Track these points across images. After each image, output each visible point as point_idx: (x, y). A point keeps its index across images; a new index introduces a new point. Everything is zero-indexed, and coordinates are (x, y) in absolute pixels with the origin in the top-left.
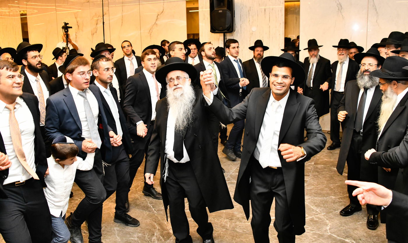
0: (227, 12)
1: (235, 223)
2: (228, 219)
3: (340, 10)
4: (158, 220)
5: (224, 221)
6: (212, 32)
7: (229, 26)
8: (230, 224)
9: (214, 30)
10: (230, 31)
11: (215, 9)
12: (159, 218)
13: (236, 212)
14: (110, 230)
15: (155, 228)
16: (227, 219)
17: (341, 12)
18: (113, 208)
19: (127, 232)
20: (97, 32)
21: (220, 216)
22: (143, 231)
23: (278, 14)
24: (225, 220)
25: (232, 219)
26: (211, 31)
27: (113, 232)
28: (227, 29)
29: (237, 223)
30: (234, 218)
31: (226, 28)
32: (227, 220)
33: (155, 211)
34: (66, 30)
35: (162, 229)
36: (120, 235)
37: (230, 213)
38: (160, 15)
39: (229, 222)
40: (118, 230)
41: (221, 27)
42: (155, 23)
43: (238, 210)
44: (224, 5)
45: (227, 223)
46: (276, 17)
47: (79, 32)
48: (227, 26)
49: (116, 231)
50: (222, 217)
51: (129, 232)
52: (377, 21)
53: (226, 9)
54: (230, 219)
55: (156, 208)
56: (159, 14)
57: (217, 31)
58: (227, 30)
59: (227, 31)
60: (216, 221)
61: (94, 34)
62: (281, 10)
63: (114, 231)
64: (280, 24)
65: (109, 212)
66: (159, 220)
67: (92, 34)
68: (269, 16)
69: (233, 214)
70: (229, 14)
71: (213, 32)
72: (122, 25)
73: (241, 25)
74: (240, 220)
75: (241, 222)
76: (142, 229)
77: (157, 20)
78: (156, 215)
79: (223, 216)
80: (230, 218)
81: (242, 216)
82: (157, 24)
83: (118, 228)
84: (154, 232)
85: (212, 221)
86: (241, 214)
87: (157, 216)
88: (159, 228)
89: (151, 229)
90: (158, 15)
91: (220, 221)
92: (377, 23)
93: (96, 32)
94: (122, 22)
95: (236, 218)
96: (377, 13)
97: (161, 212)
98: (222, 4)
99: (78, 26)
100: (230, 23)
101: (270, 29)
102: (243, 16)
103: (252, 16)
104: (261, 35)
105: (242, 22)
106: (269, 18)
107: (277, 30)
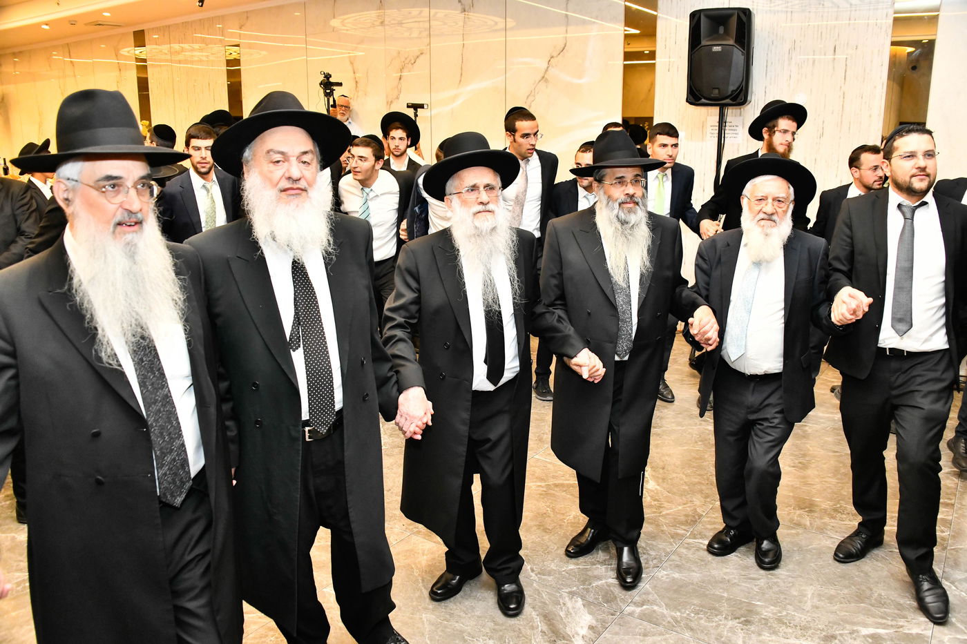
0: (735, 49)
1: (760, 635)
2: (737, 620)
4: (542, 602)
5: (725, 625)
6: (691, 103)
7: (738, 88)
8: (744, 637)
9: (696, 96)
10: (739, 100)
11: (704, 43)
12: (542, 597)
13: (759, 601)
14: (411, 618)
15: (532, 628)
16: (736, 618)
18: (421, 552)
19: (457, 630)
20: (400, 98)
21: (715, 609)
22: (501, 633)
23: (872, 61)
24: (730, 623)
25: (747, 622)
26: (687, 101)
27: (418, 628)
28: (731, 95)
29: (764, 637)
30: (755, 618)
31: (730, 93)
32: (735, 623)
33: (533, 574)
34: (328, 91)
35: (553, 632)
36: (437, 638)
37: (741, 602)
38: (557, 57)
39: (740, 630)
40: (431, 624)
41: (717, 91)
42: (543, 77)
43: (764, 594)
44: (727, 32)
45: (734, 633)
47: (358, 97)
48: (732, 88)
49: (426, 626)
50: (720, 613)
51: (462, 632)
53: (731, 42)
54: (743, 619)
55: (534, 564)
56: (555, 55)
57: (703, 101)
58: (730, 99)
59: (731, 102)
60: (702, 622)
61: (391, 102)
63: (420, 625)
64: (875, 87)
65: (409, 565)
66: (545, 603)
67: (387, 102)
68: (846, 65)
69: (749, 604)
70: (738, 56)
71: (693, 101)
72: (460, 81)
73: (766, 88)
74: (770, 627)
75: (775, 633)
76: (496, 627)
77: (548, 68)
78: (535, 585)
79: (722, 609)
80: (742, 616)
81: (775, 614)
82: (546, 81)
83: (432, 617)
84: (531, 640)
85: (691, 620)
86: (772, 607)
87: (538, 590)
88: (545, 628)
89: (523, 631)
90: (552, 57)
91: (714, 624)
93: (398, 98)
94: (461, 74)
95: (760, 620)
97: (550, 578)
98: (721, 30)
99: (356, 82)
100: (741, 79)
101: (844, 102)
102: (772, 63)
103: (798, 65)
104: (819, 115)
105: (771, 79)
106: (846, 71)
107: (866, 103)
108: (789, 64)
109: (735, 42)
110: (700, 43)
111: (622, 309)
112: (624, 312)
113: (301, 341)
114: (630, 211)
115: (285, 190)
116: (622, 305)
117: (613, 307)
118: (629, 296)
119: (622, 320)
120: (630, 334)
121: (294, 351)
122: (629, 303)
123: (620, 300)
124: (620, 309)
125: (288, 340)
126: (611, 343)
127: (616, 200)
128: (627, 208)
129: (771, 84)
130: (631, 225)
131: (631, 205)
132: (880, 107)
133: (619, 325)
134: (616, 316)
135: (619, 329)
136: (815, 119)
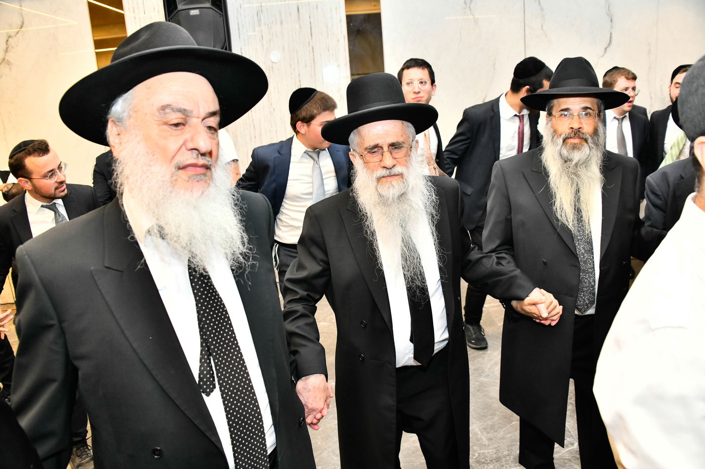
0: (213, 11)
3: (468, 5)
11: (180, 7)
17: (470, 9)
23: (332, 18)
38: (15, 36)
46: (327, 27)
52: (542, 27)
53: (209, 5)
62: (336, 8)
64: (338, 40)
68: (310, 22)
77: (6, 51)
82: (9, 63)
92: (543, 30)
96: (542, 9)
100: (223, 41)
101: (313, 55)
102: (243, 26)
103: (268, 25)
104: (294, 70)
105: (245, 40)
106: (311, 28)
107: (333, 55)
108: (260, 25)
109: (212, 5)
110: (176, 7)
111: (584, 257)
112: (585, 262)
113: (216, 379)
114: (575, 147)
115: (184, 168)
116: (583, 254)
117: (573, 255)
118: (590, 243)
119: (584, 271)
120: (593, 287)
121: (208, 395)
122: (591, 251)
123: (580, 248)
124: (581, 257)
125: (197, 380)
126: (572, 296)
127: (560, 135)
128: (571, 143)
129: (245, 45)
130: (574, 163)
131: (576, 141)
132: (346, 58)
133: (579, 276)
134: (576, 266)
135: (580, 281)
136: (291, 74)
